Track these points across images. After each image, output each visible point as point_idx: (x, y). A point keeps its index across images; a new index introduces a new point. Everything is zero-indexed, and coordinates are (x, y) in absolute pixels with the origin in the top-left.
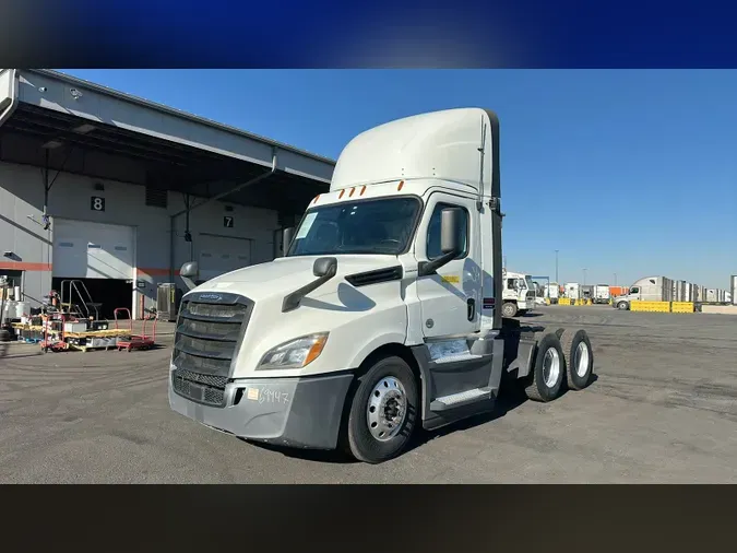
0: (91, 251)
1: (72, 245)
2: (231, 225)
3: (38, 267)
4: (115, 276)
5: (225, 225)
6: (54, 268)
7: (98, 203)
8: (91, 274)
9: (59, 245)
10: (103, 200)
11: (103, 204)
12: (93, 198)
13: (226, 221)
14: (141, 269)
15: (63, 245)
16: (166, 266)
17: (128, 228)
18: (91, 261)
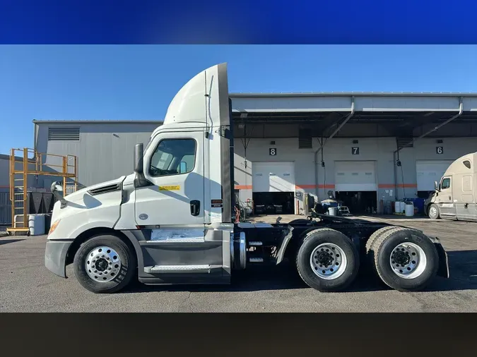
0: (271, 177)
1: (261, 175)
2: (358, 153)
3: (246, 187)
4: (284, 190)
5: (353, 153)
6: (253, 187)
7: (273, 151)
8: (271, 190)
9: (255, 175)
10: (275, 149)
11: (275, 151)
12: (270, 149)
13: (353, 151)
14: (298, 185)
15: (258, 175)
16: (313, 183)
17: (289, 163)
18: (271, 183)
